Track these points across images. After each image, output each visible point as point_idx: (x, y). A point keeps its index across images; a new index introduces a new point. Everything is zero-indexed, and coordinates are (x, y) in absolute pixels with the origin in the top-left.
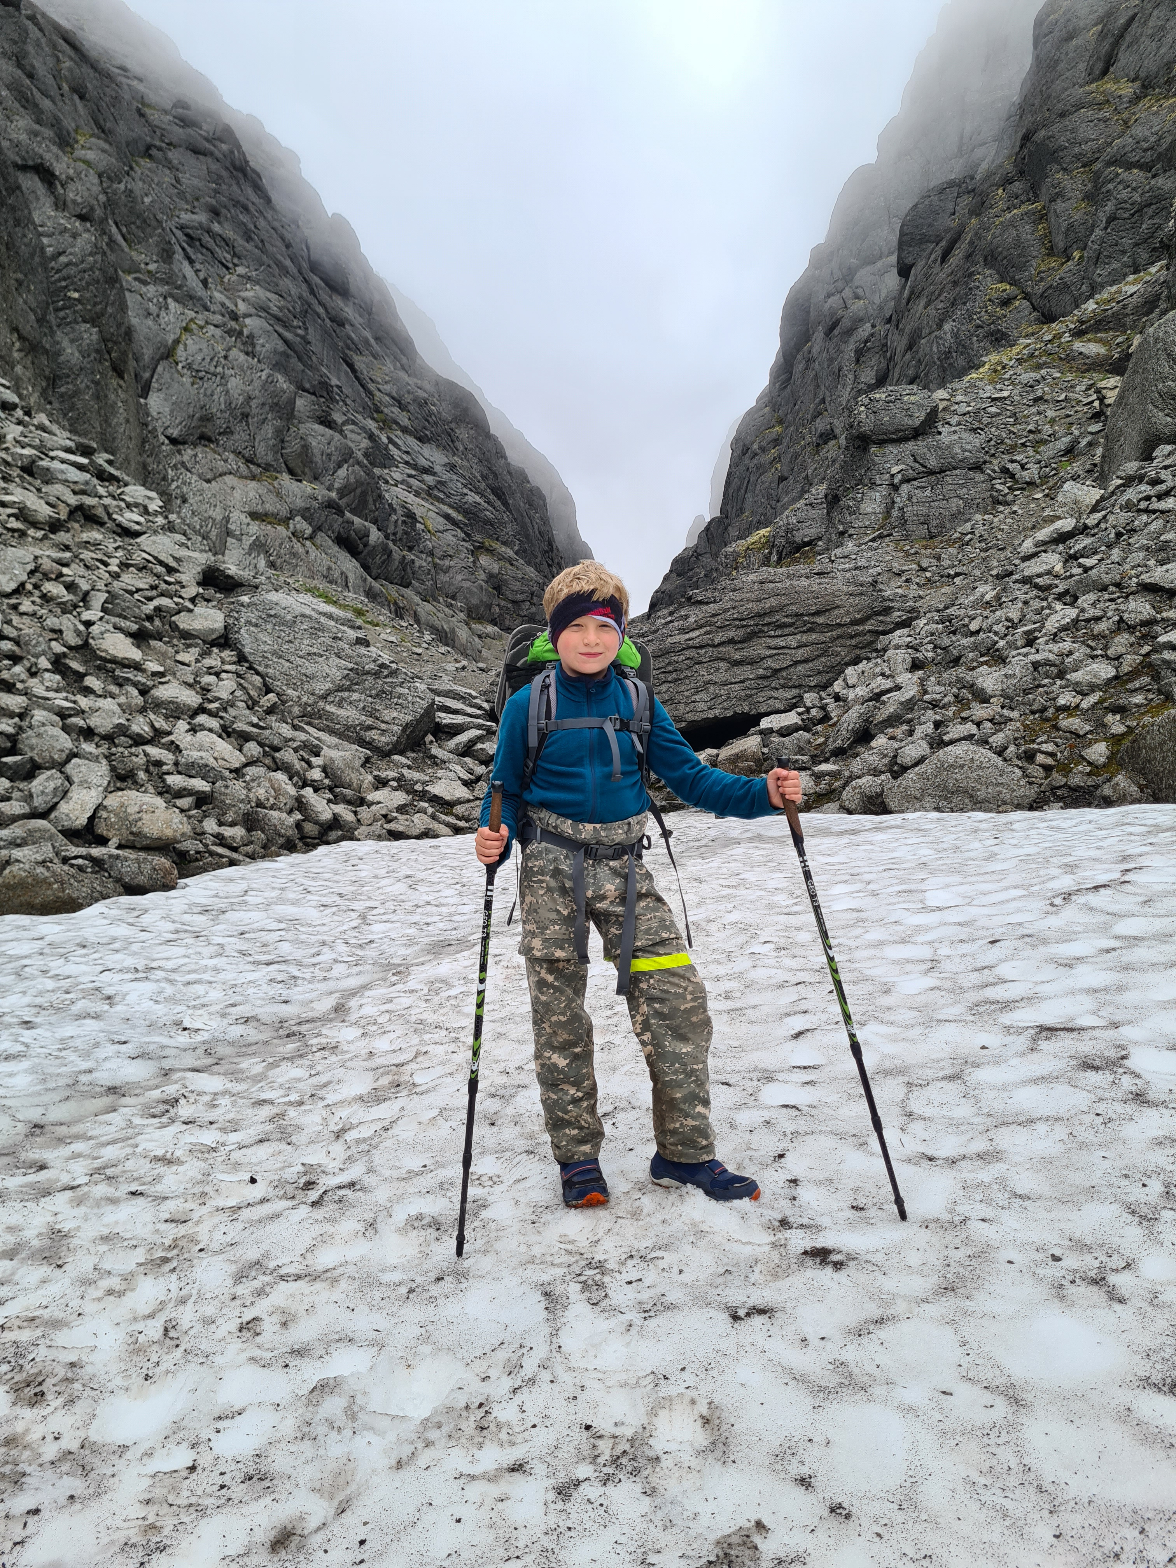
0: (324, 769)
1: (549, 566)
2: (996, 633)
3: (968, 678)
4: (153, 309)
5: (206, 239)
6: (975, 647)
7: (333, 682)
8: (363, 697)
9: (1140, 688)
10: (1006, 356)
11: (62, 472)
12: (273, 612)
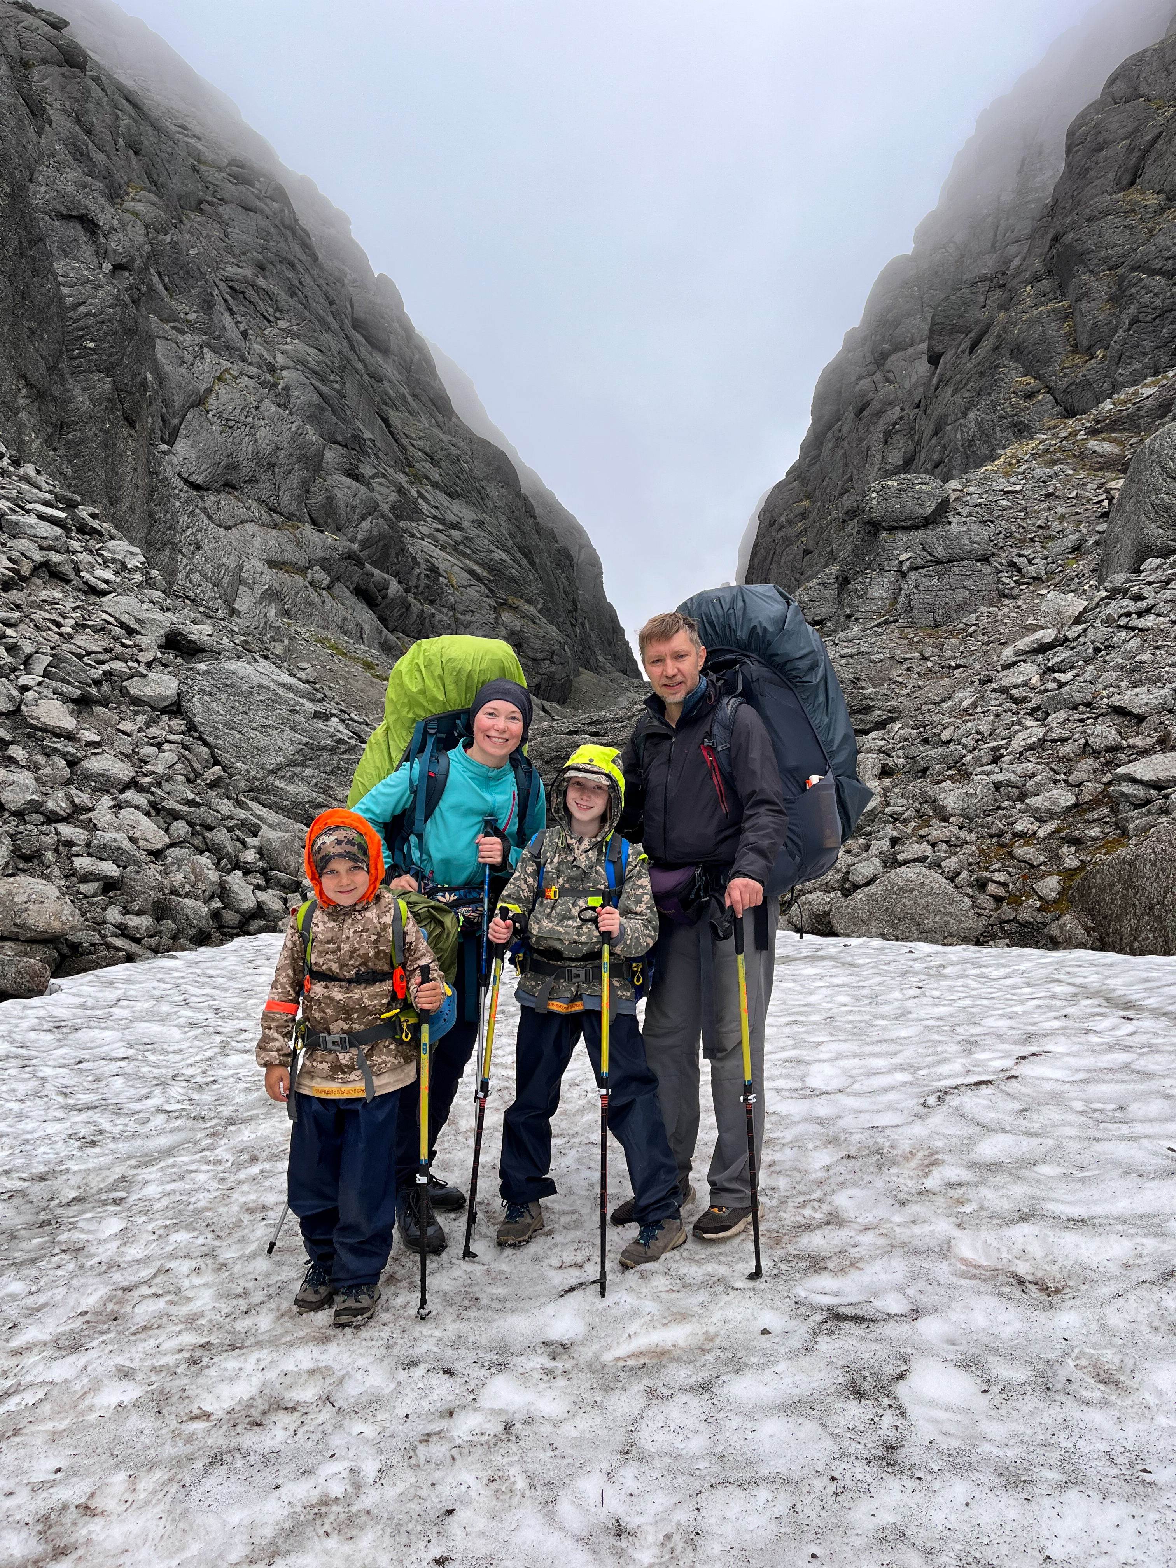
0: (260, 851)
1: (573, 625)
2: (965, 746)
3: (931, 793)
4: (188, 358)
5: (250, 292)
6: (943, 759)
7: (285, 756)
8: (317, 772)
9: (1098, 820)
10: (1023, 449)
11: (32, 526)
12: (228, 682)
